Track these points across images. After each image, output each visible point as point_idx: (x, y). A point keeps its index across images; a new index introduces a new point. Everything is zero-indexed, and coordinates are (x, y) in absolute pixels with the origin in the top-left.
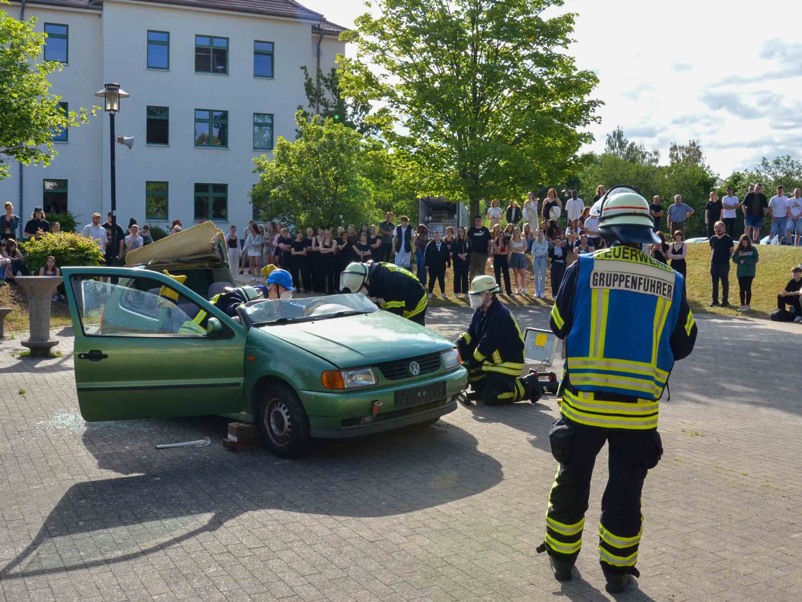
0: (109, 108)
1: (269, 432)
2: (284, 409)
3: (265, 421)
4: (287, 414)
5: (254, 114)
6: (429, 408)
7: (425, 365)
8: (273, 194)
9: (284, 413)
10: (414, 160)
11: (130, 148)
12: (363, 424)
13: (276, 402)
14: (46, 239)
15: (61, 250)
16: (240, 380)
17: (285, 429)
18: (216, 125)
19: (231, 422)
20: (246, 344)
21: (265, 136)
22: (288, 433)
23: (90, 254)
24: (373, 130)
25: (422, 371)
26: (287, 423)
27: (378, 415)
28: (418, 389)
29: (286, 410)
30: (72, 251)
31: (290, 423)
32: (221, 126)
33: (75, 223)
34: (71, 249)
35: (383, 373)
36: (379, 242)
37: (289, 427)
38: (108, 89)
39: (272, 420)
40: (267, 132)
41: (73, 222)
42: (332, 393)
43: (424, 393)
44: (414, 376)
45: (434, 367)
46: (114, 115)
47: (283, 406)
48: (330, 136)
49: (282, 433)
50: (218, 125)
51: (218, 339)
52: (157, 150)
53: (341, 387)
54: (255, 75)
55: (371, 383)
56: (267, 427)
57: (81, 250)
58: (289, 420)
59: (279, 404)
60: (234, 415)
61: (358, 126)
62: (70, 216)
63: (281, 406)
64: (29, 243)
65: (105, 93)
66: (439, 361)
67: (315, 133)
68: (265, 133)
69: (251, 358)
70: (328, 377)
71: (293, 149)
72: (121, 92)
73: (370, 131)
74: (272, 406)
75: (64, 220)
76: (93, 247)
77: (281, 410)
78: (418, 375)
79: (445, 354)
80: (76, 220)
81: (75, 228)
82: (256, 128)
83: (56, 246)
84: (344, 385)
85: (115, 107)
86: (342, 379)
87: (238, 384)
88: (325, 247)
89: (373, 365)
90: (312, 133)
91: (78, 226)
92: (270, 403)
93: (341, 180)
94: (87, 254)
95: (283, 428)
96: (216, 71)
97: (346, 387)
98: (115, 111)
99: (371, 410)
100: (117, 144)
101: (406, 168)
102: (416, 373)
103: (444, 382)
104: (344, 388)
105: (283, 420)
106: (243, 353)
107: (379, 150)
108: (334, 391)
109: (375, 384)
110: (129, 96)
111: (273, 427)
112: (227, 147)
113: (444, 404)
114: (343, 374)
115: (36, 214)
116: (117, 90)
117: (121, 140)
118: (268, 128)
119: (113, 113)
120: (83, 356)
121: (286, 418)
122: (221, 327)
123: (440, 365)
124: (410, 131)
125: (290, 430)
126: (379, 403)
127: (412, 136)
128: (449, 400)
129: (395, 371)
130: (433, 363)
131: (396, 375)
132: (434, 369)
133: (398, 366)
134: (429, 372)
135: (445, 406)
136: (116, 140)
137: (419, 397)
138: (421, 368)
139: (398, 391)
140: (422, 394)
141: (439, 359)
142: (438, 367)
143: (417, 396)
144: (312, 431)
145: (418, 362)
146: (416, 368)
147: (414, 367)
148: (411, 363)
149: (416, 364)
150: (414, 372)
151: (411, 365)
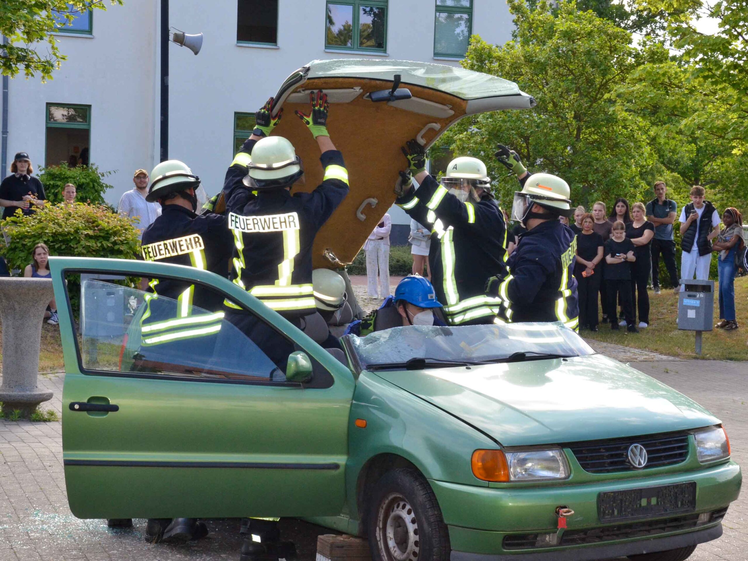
1: (384, 553)
2: (409, 512)
3: (379, 534)
4: (413, 522)
6: (663, 529)
7: (658, 451)
8: (458, 143)
9: (408, 518)
10: (725, 81)
11: (196, 53)
12: (541, 547)
13: (395, 501)
14: (43, 213)
15: (69, 233)
16: (341, 460)
17: (409, 548)
18: (368, 9)
19: (322, 534)
20: (355, 397)
21: (458, 31)
22: (415, 554)
23: (122, 243)
24: (662, 21)
25: (652, 462)
26: (413, 537)
27: (566, 533)
28: (640, 493)
29: (413, 515)
30: (87, 235)
31: (417, 538)
32: (376, 11)
33: (102, 186)
34: (86, 232)
35: (579, 459)
36: (647, 234)
37: (416, 543)
39: (390, 533)
40: (463, 22)
41: (99, 184)
42: (488, 487)
43: (654, 501)
44: (635, 468)
45: (675, 456)
47: (408, 507)
48: (569, 35)
49: (405, 555)
50: (371, 10)
51: (306, 388)
52: (256, 54)
53: (503, 479)
55: (558, 475)
56: (381, 545)
57: (107, 235)
58: (416, 532)
59: (402, 504)
60: (329, 520)
61: (632, 13)
62: (93, 172)
63: (404, 507)
64: (12, 218)
66: (686, 447)
67: (540, 29)
68: (458, 25)
69: (359, 423)
70: (483, 460)
71: (499, 59)
73: (656, 22)
74: (389, 509)
75: (83, 180)
76: (126, 230)
77: (404, 514)
78: (646, 467)
79: (701, 436)
80: (104, 180)
81: (102, 194)
82: (444, 15)
83: (60, 226)
84: (508, 476)
86: (506, 467)
87: (336, 466)
89: (561, 446)
90: (537, 29)
91: (108, 190)
92: (387, 502)
93: (586, 119)
94: (115, 243)
95: (406, 548)
97: (512, 478)
99: (555, 523)
100: (172, 46)
101: (711, 98)
102: (640, 464)
103: (693, 485)
104: (508, 481)
105: (407, 532)
106: (347, 413)
107: (661, 62)
108: (492, 484)
109: (565, 478)
111: (391, 543)
112: (385, 51)
113: (695, 524)
114: (510, 457)
115: (19, 165)
117: (180, 40)
118: (465, 16)
120: (77, 407)
121: (411, 528)
122: (311, 369)
123: (687, 453)
124: (721, 25)
125: (417, 550)
126: (569, 512)
127: (724, 36)
128: (704, 517)
129: (602, 457)
130: (673, 449)
131: (602, 465)
132: (675, 460)
133: (607, 450)
134: (664, 465)
135: (697, 528)
136: (171, 37)
137: (644, 507)
138: (650, 456)
139: (605, 494)
140: (649, 502)
141: (686, 444)
142: (683, 456)
143: (640, 505)
144: (452, 553)
145: (645, 446)
146: (641, 455)
147: (638, 453)
148: (632, 446)
149: (641, 449)
150: (637, 463)
151: (632, 450)
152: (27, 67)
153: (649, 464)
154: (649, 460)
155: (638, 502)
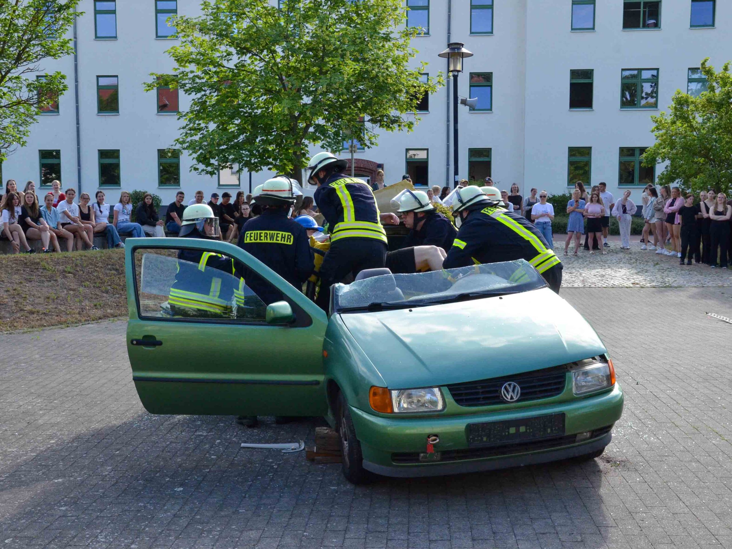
0: (452, 68)
5: (689, 69)
7: (532, 387)
12: (424, 462)
16: (320, 378)
20: (327, 335)
35: (455, 395)
38: (451, 49)
42: (378, 416)
43: (522, 429)
45: (550, 390)
46: (457, 76)
52: (581, 114)
54: (691, 26)
55: (435, 408)
65: (449, 53)
66: (562, 383)
69: (325, 353)
72: (464, 50)
78: (518, 401)
84: (392, 408)
85: (459, 68)
86: (391, 401)
88: (717, 213)
96: (646, 26)
97: (395, 410)
98: (459, 71)
102: (512, 398)
104: (392, 413)
106: (321, 345)
108: (381, 414)
109: (440, 411)
110: (472, 55)
112: (657, 107)
116: (460, 49)
117: (464, 102)
119: (456, 73)
120: (135, 342)
123: (563, 388)
126: (435, 440)
129: (477, 393)
130: (549, 384)
131: (478, 399)
132: (549, 394)
133: (483, 387)
134: (539, 398)
135: (577, 444)
136: (459, 101)
137: (512, 434)
138: (523, 391)
139: (474, 425)
140: (518, 430)
141: (563, 380)
142: (559, 390)
143: (508, 432)
144: (364, 461)
145: (519, 383)
146: (513, 391)
147: (510, 390)
148: (506, 384)
149: (514, 387)
150: (509, 397)
151: (505, 388)
152: (399, 126)
153: (523, 397)
154: (522, 394)
155: (507, 430)
